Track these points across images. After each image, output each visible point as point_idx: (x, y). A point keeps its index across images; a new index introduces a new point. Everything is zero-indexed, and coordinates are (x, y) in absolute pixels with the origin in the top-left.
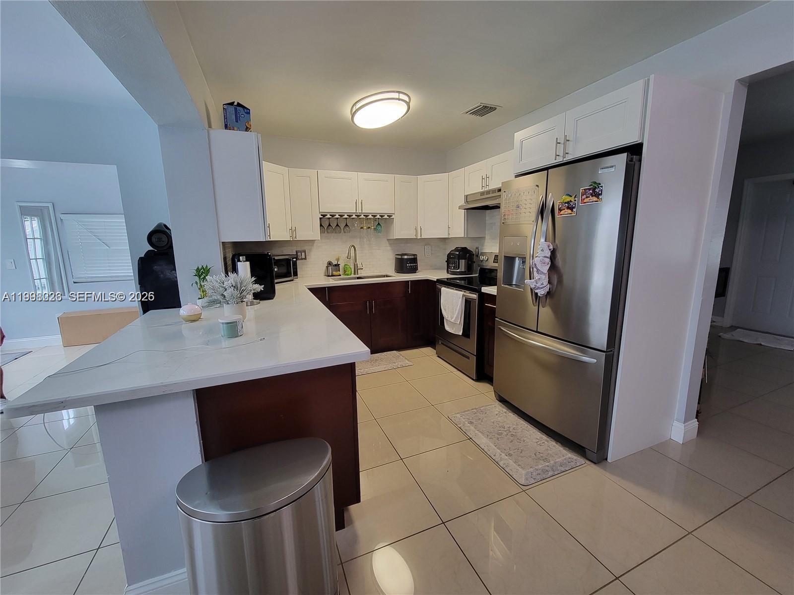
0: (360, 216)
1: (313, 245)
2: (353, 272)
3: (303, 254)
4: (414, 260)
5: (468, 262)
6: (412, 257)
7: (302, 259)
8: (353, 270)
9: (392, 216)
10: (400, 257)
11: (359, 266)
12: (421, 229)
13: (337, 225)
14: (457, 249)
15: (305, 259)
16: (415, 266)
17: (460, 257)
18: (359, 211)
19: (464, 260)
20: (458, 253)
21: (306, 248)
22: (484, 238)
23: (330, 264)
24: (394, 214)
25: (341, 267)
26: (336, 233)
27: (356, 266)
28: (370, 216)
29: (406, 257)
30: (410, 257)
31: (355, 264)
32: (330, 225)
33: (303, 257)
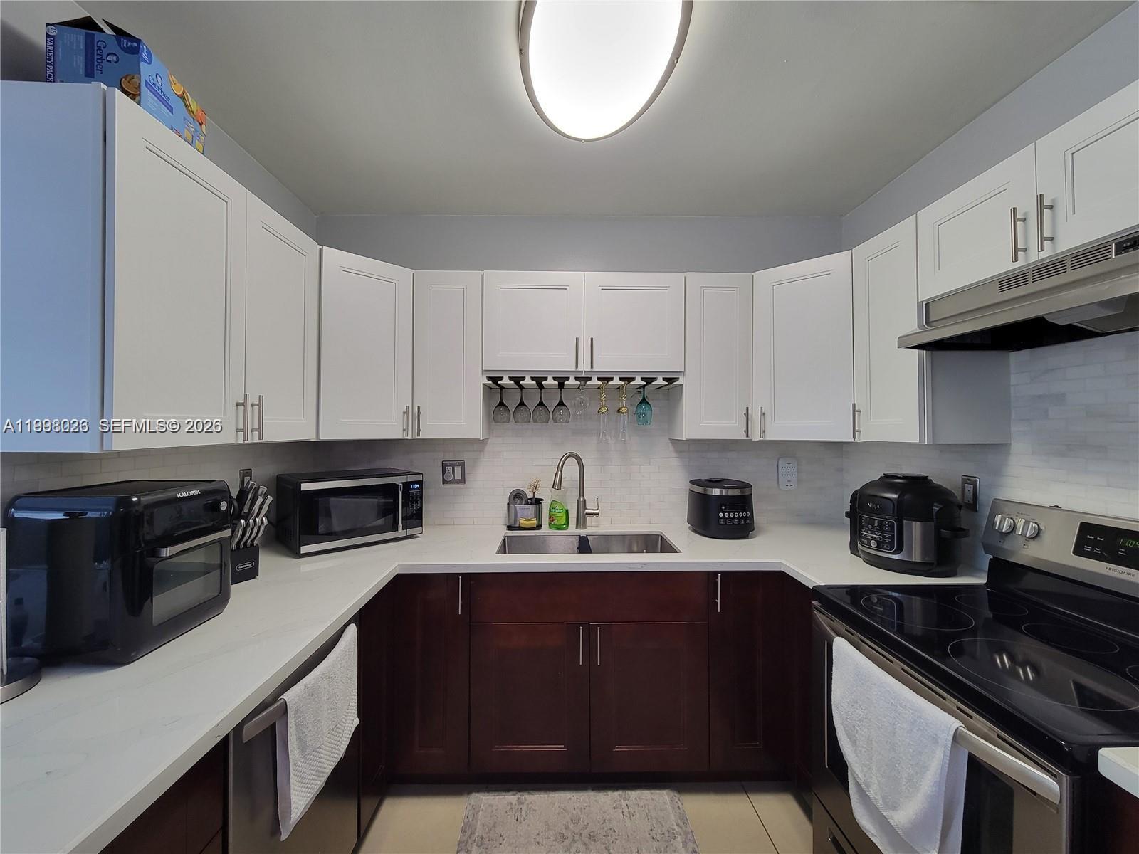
0: (590, 379)
1: (481, 451)
2: (572, 520)
3: (458, 470)
4: (742, 502)
5: (938, 533)
6: (736, 493)
7: (454, 482)
8: (573, 515)
9: (675, 379)
10: (699, 490)
11: (590, 506)
12: (763, 414)
13: (541, 404)
14: (888, 481)
15: (463, 481)
16: (745, 518)
17: (903, 512)
18: (584, 367)
19: (918, 523)
20: (895, 496)
21: (466, 456)
22: (1001, 449)
23: (517, 496)
24: (683, 373)
25: (545, 506)
26: (535, 421)
27: (581, 505)
28: (616, 381)
29: (717, 492)
30: (731, 493)
31: (578, 501)
32: (522, 404)
33: (458, 476)
